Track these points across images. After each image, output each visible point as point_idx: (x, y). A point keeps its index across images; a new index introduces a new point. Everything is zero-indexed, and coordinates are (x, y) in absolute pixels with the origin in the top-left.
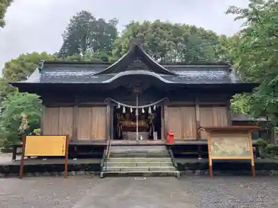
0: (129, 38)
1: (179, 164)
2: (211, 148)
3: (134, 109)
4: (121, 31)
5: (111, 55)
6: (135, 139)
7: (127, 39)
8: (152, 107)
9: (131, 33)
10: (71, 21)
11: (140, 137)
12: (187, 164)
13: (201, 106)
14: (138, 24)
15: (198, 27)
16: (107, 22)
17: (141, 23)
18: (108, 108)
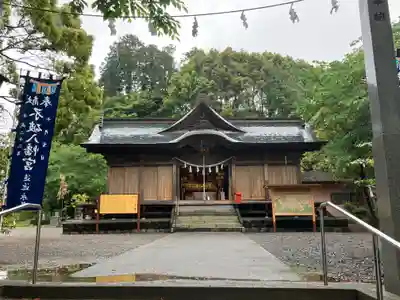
0: (190, 73)
1: (245, 222)
2: (274, 205)
3: (201, 169)
4: (179, 61)
5: (166, 94)
6: (201, 199)
7: (188, 74)
8: (220, 166)
9: (194, 65)
10: (111, 48)
11: (207, 197)
12: (253, 222)
13: (270, 165)
14: (202, 52)
15: (284, 56)
16: (160, 49)
17: (207, 52)
18: (174, 167)
